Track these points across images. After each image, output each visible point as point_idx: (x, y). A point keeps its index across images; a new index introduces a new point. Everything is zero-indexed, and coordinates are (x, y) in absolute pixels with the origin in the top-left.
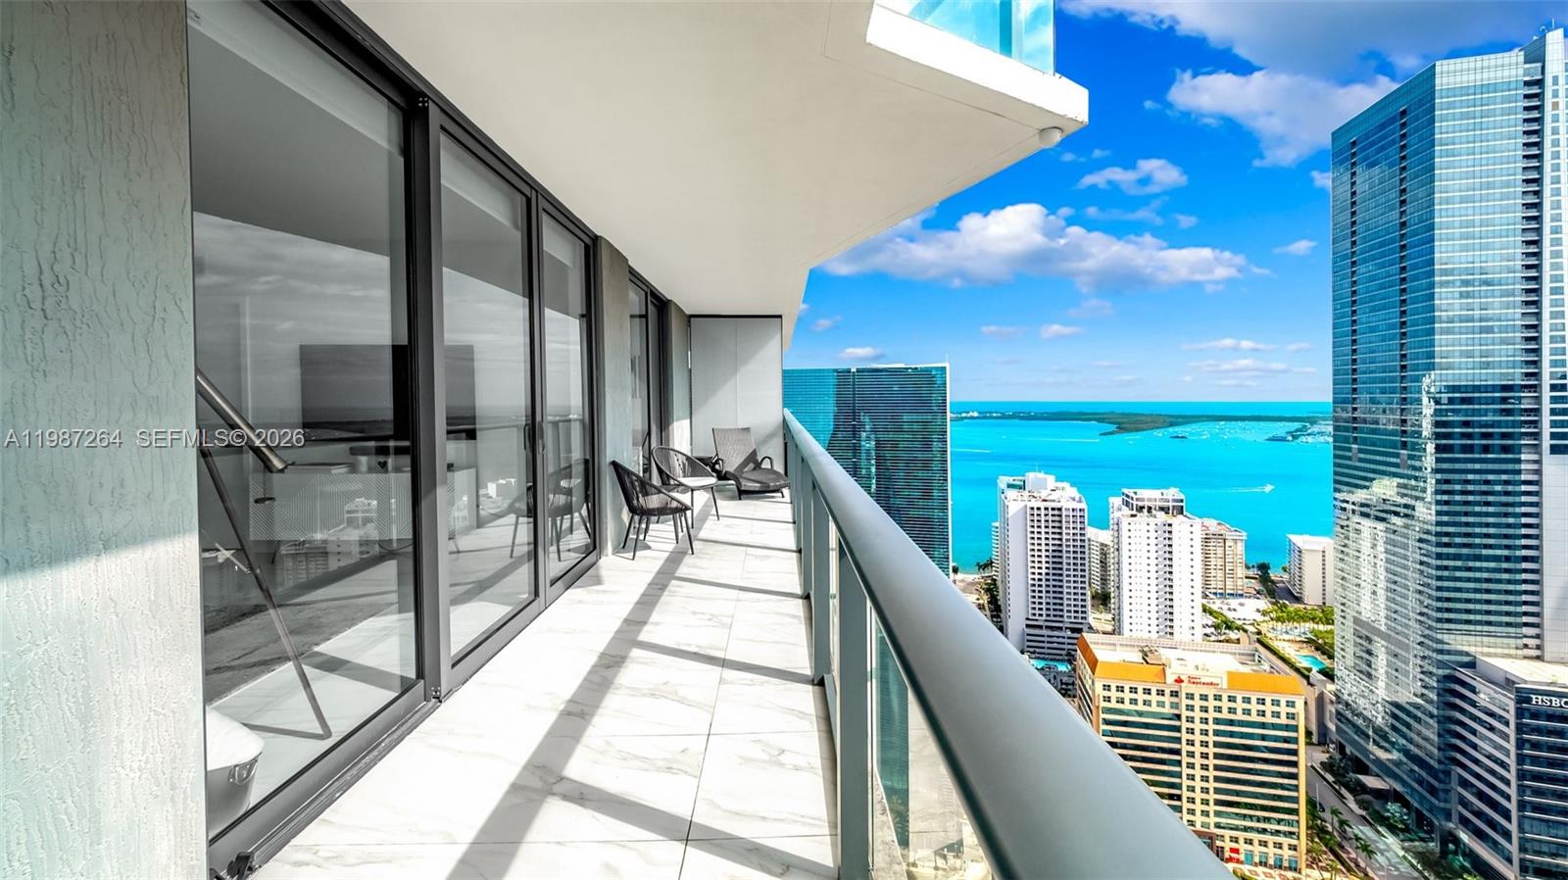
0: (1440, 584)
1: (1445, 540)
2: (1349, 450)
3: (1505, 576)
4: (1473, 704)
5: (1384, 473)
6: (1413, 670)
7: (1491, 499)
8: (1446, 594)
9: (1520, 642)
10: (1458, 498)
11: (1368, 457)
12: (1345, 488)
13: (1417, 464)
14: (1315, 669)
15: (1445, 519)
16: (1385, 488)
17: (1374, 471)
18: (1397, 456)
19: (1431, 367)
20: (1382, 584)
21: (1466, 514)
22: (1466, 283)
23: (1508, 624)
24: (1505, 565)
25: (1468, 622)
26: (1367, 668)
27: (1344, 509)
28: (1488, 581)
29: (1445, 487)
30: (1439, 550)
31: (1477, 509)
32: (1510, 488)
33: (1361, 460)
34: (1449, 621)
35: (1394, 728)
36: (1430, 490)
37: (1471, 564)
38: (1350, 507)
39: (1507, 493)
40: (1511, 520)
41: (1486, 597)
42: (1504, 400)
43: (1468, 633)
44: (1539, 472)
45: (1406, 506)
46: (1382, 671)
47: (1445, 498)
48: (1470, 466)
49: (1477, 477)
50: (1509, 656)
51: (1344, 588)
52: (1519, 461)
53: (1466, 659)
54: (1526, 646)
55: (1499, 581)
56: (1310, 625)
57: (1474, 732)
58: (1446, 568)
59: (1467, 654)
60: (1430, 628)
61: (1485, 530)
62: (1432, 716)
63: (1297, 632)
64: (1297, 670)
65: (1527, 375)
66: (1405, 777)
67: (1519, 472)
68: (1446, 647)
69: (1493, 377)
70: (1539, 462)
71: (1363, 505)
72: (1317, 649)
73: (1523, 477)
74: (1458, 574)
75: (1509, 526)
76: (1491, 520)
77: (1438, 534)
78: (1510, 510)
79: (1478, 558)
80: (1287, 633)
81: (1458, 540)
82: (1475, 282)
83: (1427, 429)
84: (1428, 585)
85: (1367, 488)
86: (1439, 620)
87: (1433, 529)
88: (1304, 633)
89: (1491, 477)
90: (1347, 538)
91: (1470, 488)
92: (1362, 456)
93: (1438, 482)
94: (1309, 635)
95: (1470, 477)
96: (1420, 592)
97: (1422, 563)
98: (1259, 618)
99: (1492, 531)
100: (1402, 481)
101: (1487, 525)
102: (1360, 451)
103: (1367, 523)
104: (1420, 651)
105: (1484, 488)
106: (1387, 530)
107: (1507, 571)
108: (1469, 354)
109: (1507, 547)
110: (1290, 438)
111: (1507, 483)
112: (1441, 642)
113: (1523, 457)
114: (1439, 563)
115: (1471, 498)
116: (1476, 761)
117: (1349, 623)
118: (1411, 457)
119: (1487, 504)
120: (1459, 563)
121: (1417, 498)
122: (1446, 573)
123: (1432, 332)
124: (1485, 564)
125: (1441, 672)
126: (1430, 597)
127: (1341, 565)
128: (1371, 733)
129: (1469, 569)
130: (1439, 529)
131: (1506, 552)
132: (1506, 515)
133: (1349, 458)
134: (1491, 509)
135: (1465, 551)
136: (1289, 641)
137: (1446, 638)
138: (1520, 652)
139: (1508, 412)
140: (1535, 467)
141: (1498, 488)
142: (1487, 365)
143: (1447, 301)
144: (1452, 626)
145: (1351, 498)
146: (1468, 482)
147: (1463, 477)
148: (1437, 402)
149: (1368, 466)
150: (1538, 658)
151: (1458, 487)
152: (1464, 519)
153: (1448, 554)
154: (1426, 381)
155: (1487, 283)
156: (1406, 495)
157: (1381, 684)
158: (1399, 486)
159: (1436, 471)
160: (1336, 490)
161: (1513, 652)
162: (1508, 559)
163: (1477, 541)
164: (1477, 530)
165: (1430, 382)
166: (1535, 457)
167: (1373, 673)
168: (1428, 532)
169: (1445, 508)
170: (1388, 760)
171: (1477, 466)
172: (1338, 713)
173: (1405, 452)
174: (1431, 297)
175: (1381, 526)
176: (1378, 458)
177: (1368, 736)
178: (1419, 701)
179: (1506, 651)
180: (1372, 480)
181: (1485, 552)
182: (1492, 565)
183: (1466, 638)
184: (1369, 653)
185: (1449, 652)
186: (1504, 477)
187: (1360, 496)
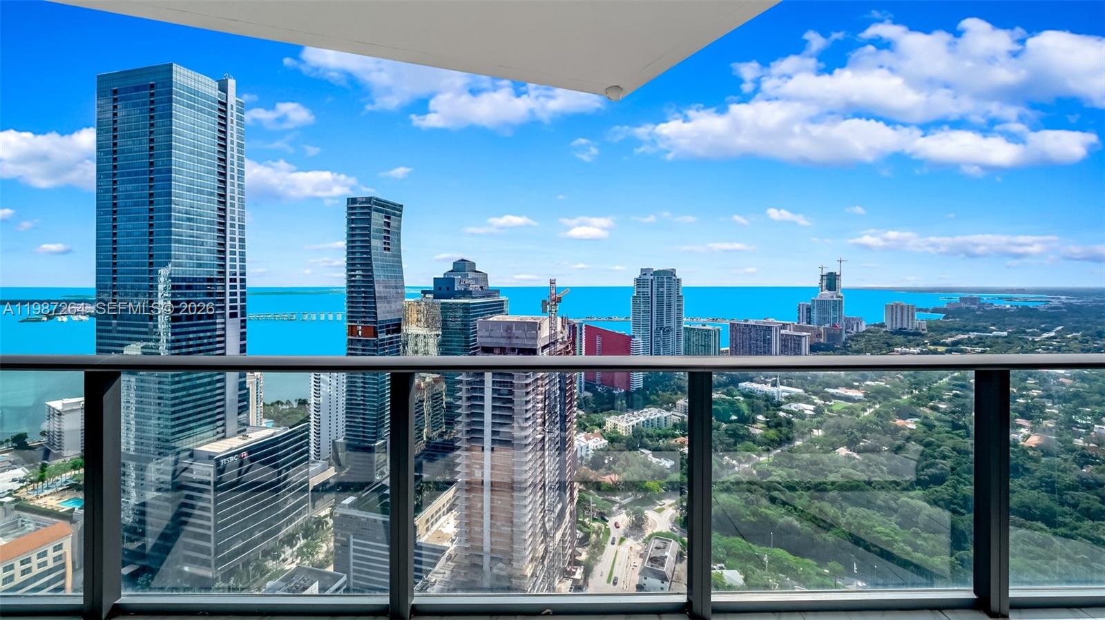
0: (173, 409)
2: (110, 324)
3: (209, 394)
4: (191, 480)
5: (133, 340)
7: (202, 348)
8: (177, 415)
9: (215, 431)
11: (125, 329)
16: (133, 351)
17: (127, 339)
18: (146, 326)
23: (209, 423)
24: (208, 388)
25: (189, 429)
28: (200, 399)
29: (177, 344)
30: (173, 387)
32: (211, 340)
33: (120, 332)
34: (179, 432)
37: (191, 392)
39: (210, 344)
41: (199, 409)
42: (209, 287)
43: (189, 436)
44: (224, 329)
46: (132, 484)
47: (177, 351)
48: (191, 329)
49: (195, 335)
50: (210, 442)
52: (215, 324)
53: (188, 453)
54: (218, 433)
55: (205, 398)
57: (193, 498)
58: (177, 398)
59: (189, 449)
60: (166, 441)
62: (167, 500)
63: (59, 483)
64: (61, 516)
65: (219, 272)
68: (178, 450)
69: (202, 272)
70: (224, 323)
73: (218, 333)
77: (173, 377)
78: (211, 353)
80: (48, 488)
81: (184, 378)
82: (194, 213)
84: (165, 413)
86: (173, 434)
88: (66, 482)
89: (202, 335)
91: (191, 343)
92: (120, 328)
93: (173, 341)
94: (72, 482)
95: (191, 336)
96: (160, 419)
97: (160, 398)
98: (16, 486)
100: (145, 344)
102: (119, 325)
105: (199, 342)
106: (138, 381)
107: (209, 391)
108: (191, 258)
110: (46, 319)
111: (210, 337)
112: (175, 447)
113: (218, 321)
114: (173, 395)
115: (191, 349)
119: (200, 352)
120: (184, 393)
122: (177, 401)
123: (169, 241)
124: (198, 390)
125: (173, 468)
126: (167, 420)
129: (191, 395)
131: (208, 380)
133: (110, 331)
135: (188, 384)
136: (51, 494)
137: (177, 444)
138: (215, 437)
139: (210, 294)
140: (222, 326)
141: (205, 341)
142: (200, 265)
143: (179, 222)
144: (181, 435)
146: (190, 339)
147: (187, 336)
149: (125, 335)
150: (224, 437)
151: (184, 343)
153: (178, 388)
156: (147, 353)
157: (133, 495)
159: (172, 334)
161: (212, 439)
162: (209, 383)
163: (194, 375)
166: (222, 320)
167: (126, 488)
168: (165, 377)
171: (195, 329)
173: (152, 323)
174: (170, 217)
175: (133, 378)
176: (132, 329)
178: (159, 494)
179: (209, 440)
180: (125, 345)
181: (198, 382)
182: (202, 389)
183: (188, 440)
184: (124, 474)
185: (179, 453)
186: (209, 334)
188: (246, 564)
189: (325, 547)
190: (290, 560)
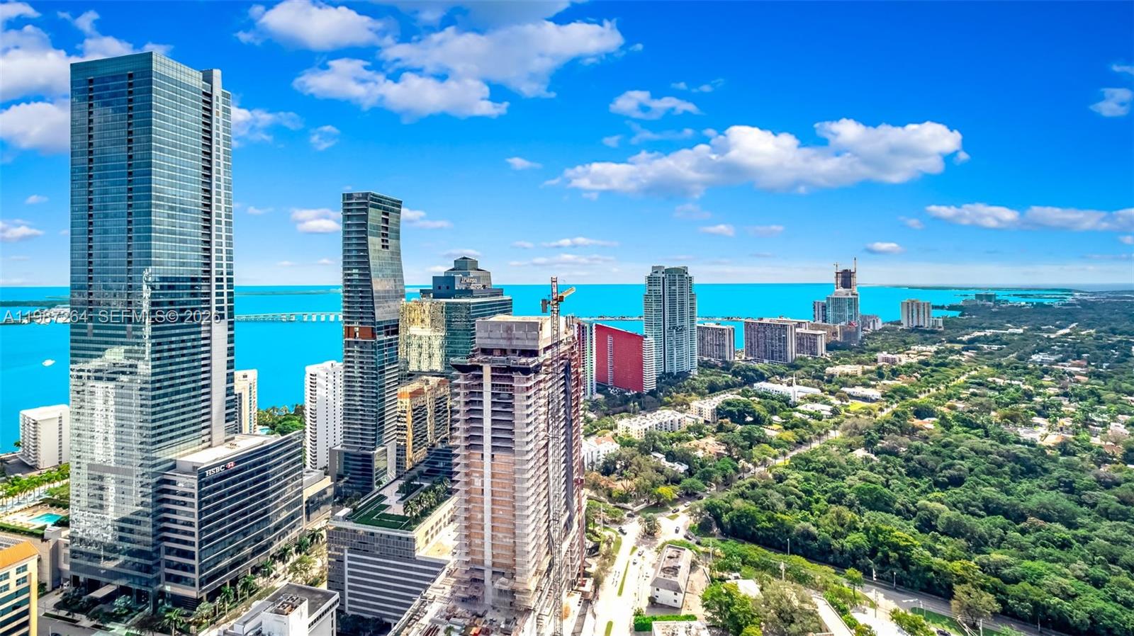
0: (154, 417)
1: (158, 385)
2: (84, 327)
3: (193, 400)
4: (175, 493)
5: (114, 343)
6: (136, 487)
7: (185, 352)
8: (158, 424)
9: (200, 440)
10: (166, 354)
11: (102, 332)
12: (81, 359)
13: (139, 333)
14: (49, 524)
15: (158, 370)
16: (115, 355)
17: (106, 343)
18: (124, 329)
19: (149, 264)
20: (112, 430)
21: (171, 364)
22: (172, 208)
23: (195, 431)
24: (192, 394)
25: (172, 438)
26: (100, 502)
27: (80, 377)
28: (183, 406)
29: (158, 348)
30: (154, 393)
31: (177, 360)
32: (196, 343)
33: (95, 335)
34: (160, 441)
35: (121, 539)
36: (148, 351)
37: (173, 398)
38: (85, 374)
39: (194, 347)
40: (196, 364)
41: (182, 417)
42: (193, 287)
43: (172, 446)
44: (210, 331)
45: (131, 366)
46: (111, 499)
47: (158, 355)
48: (173, 332)
49: (177, 338)
50: (195, 452)
51: (79, 443)
52: (200, 326)
53: (170, 464)
54: (203, 441)
55: (190, 405)
56: (47, 486)
57: (174, 512)
58: (158, 405)
59: (171, 460)
60: (147, 451)
61: (182, 373)
62: (148, 515)
63: (31, 498)
64: (31, 534)
65: (205, 271)
66: (129, 572)
67: (200, 332)
68: (158, 461)
69: (185, 272)
70: (210, 325)
71: (96, 371)
72: (52, 505)
73: (202, 336)
74: (166, 407)
75: (195, 367)
76: (185, 366)
77: (153, 382)
78: (196, 357)
79: (178, 393)
80: (19, 503)
81: (166, 383)
82: (176, 209)
83: (146, 307)
84: (146, 421)
85: (100, 356)
86: (154, 443)
87: (150, 379)
88: (39, 496)
89: (185, 338)
90: (83, 400)
91: (173, 346)
92: (96, 331)
93: (153, 345)
94: (45, 496)
95: (173, 339)
96: (141, 427)
97: (142, 406)
99: (185, 373)
100: (127, 347)
101: (183, 370)
102: (95, 327)
103: (100, 384)
104: (140, 471)
105: (182, 345)
106: (116, 387)
107: (194, 397)
108: (173, 256)
109: (194, 381)
111: (194, 340)
112: (155, 458)
114: (154, 402)
115: (173, 353)
116: (176, 531)
117: (84, 471)
118: (135, 329)
119: (183, 355)
120: (166, 399)
121: (139, 359)
122: (158, 409)
123: (149, 238)
124: (181, 396)
125: (155, 480)
126: (147, 428)
127: (77, 425)
128: (102, 553)
129: (172, 402)
130: (154, 378)
131: (193, 385)
132: (193, 361)
133: (85, 334)
134: (185, 359)
135: (170, 390)
136: (21, 510)
137: (157, 454)
138: (200, 447)
139: (194, 295)
140: (208, 328)
141: (189, 344)
142: (183, 264)
143: (160, 218)
144: (162, 444)
145: (86, 367)
146: (172, 342)
147: (169, 339)
148: (153, 288)
149: (101, 339)
150: (210, 446)
151: (166, 347)
152: (169, 368)
153: (159, 395)
154: (146, 273)
155: (183, 210)
156: (131, 358)
157: (111, 509)
158: (126, 351)
159: (152, 337)
160: (72, 362)
161: (197, 448)
162: (194, 389)
163: (178, 381)
164: (177, 374)
165: (150, 274)
167: (105, 503)
168: (146, 382)
169: (158, 363)
170: (116, 566)
171: (177, 331)
172: (73, 552)
173: (130, 325)
174: (149, 214)
175: (111, 385)
176: (110, 332)
177: (99, 557)
178: (140, 508)
179: (193, 449)
180: (104, 350)
181: (182, 388)
182: (185, 395)
183: (169, 450)
184: (102, 488)
185: (160, 464)
186: (193, 337)
187: (95, 363)
188: (234, 583)
189: (318, 563)
190: (282, 577)
